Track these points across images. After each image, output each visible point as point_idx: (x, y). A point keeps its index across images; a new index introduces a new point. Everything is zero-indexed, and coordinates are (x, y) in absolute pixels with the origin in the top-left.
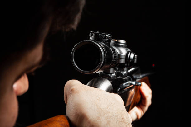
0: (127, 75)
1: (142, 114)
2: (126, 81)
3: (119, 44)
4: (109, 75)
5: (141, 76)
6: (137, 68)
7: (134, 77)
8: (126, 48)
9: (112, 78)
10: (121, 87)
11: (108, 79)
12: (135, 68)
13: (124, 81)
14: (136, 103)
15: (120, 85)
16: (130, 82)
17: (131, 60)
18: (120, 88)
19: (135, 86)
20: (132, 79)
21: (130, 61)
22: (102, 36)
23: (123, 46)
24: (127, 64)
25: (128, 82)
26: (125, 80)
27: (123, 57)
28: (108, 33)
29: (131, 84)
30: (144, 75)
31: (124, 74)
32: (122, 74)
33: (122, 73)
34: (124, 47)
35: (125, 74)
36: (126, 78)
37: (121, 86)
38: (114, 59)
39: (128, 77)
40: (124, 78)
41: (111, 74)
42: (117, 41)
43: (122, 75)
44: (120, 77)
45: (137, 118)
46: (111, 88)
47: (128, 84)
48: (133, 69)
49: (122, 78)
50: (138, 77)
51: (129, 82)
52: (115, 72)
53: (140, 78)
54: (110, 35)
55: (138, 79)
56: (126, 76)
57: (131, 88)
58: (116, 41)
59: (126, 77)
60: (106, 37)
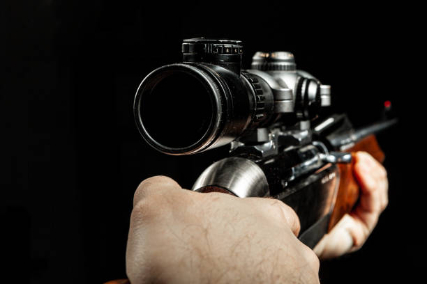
0: (310, 140)
1: (365, 233)
2: (309, 155)
3: (276, 63)
4: (256, 147)
5: (354, 137)
6: (339, 117)
7: (334, 142)
8: (295, 72)
9: (264, 156)
10: (297, 172)
11: (254, 159)
12: (335, 118)
13: (304, 156)
14: (348, 206)
15: (293, 169)
16: (322, 156)
17: (311, 100)
18: (295, 175)
19: (338, 166)
20: (325, 149)
21: (310, 103)
22: (214, 48)
23: (285, 66)
24: (303, 113)
25: (316, 158)
26: (306, 153)
27: (286, 96)
28: (230, 37)
29: (325, 162)
30: (363, 132)
31: (300, 139)
32: (297, 140)
33: (295, 136)
34: (288, 70)
35: (306, 138)
36: (310, 147)
37: (296, 170)
38: (260, 105)
39: (315, 143)
40: (303, 150)
41: (262, 143)
42: (267, 55)
43: (295, 142)
44: (291, 148)
45: (354, 244)
46: (262, 182)
47: (316, 162)
48: (330, 121)
49: (298, 149)
50: (345, 139)
51: (319, 157)
52: (273, 139)
53: (352, 141)
54: (235, 43)
55: (346, 144)
56: (307, 142)
57: (328, 172)
58: (265, 57)
59: (311, 144)
60: (225, 49)
